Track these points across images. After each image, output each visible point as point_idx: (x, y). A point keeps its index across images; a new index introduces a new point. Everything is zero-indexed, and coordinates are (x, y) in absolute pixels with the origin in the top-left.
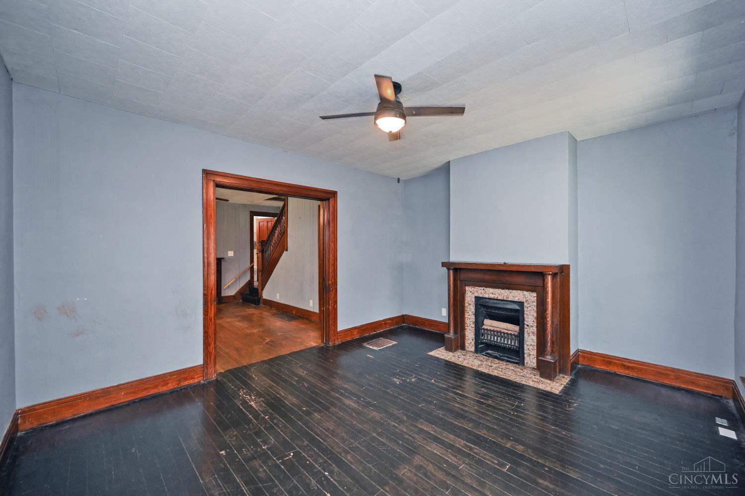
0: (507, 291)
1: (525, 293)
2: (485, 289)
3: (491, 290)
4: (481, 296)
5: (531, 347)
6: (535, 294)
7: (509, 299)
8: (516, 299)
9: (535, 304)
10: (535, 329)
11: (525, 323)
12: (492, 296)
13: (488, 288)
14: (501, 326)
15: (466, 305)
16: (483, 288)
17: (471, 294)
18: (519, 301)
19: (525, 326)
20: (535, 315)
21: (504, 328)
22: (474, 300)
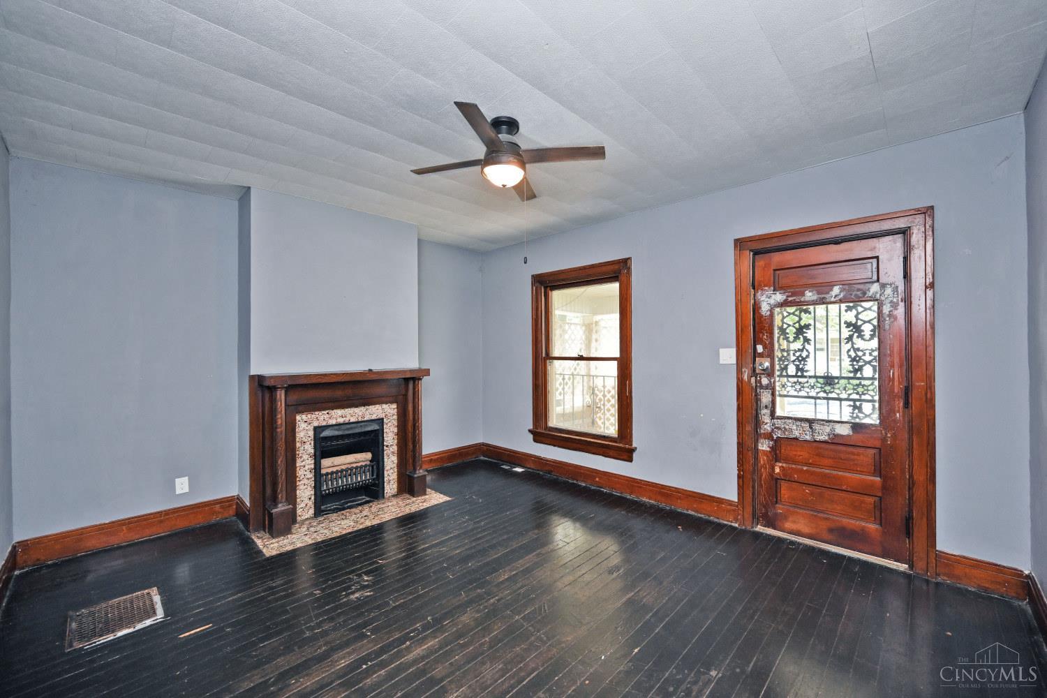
0: (363, 408)
1: (384, 406)
2: (331, 412)
3: (339, 412)
4: (324, 424)
5: (392, 471)
6: (394, 406)
7: (365, 419)
8: (374, 417)
9: (395, 417)
10: (395, 448)
11: (385, 443)
12: (341, 420)
13: (335, 411)
14: (348, 461)
15: (298, 445)
16: (327, 411)
17: (306, 426)
18: (378, 417)
19: (385, 448)
20: (396, 430)
21: (352, 461)
22: (311, 433)
